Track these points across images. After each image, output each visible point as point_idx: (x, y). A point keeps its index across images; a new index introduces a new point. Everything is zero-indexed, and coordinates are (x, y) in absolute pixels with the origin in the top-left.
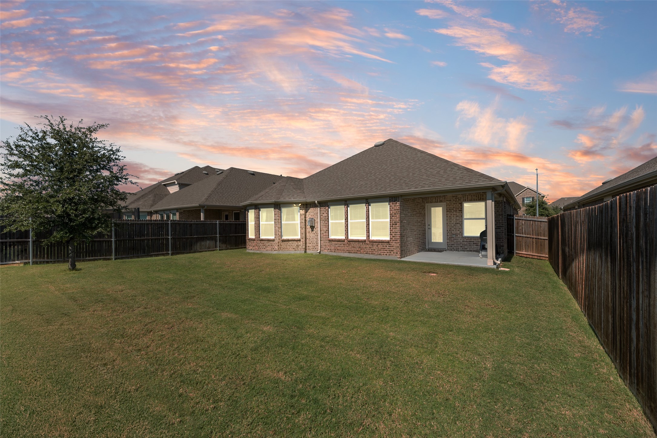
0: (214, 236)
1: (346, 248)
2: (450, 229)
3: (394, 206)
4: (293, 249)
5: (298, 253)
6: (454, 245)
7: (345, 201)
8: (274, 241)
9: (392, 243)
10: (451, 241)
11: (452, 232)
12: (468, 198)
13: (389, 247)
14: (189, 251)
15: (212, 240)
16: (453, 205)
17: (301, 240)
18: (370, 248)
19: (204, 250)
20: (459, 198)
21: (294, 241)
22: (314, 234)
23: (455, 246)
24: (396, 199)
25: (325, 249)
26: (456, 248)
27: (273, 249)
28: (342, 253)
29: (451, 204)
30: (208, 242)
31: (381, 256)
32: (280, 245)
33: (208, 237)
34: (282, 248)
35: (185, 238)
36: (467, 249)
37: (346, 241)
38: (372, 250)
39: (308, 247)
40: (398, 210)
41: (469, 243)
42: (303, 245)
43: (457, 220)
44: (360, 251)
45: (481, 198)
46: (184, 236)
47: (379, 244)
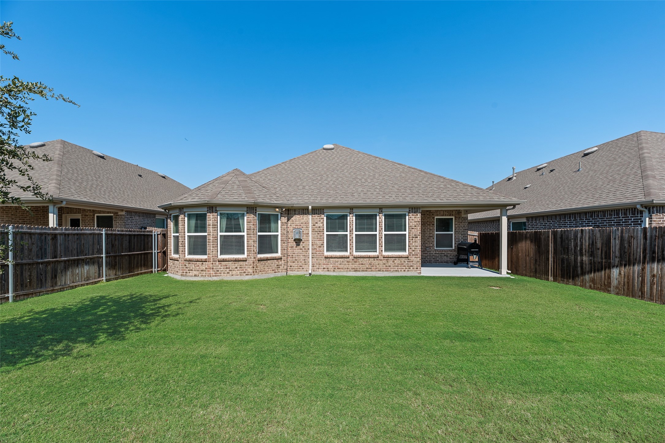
0: (97, 257)
1: (351, 266)
2: (424, 242)
3: (415, 218)
4: (273, 270)
5: (279, 276)
6: (427, 257)
7: (351, 209)
8: (246, 261)
9: (412, 257)
10: (425, 254)
11: (425, 245)
12: (440, 213)
13: (408, 262)
14: (52, 288)
15: (93, 263)
16: (427, 220)
17: (283, 258)
18: (384, 264)
19: (80, 283)
20: (432, 213)
21: (273, 259)
22: (301, 249)
23: (428, 259)
24: (417, 210)
25: (318, 269)
26: (429, 260)
27: (244, 272)
28: (345, 272)
29: (425, 218)
30: (86, 268)
31: (397, 272)
32: (255, 267)
33: (87, 259)
34: (258, 271)
35: (42, 263)
36: (439, 260)
37: (351, 257)
38: (386, 266)
39: (291, 266)
40: (419, 222)
41: (441, 255)
42: (285, 265)
43: (430, 233)
44: (371, 268)
45: (451, 214)
46: (42, 259)
47: (395, 260)
